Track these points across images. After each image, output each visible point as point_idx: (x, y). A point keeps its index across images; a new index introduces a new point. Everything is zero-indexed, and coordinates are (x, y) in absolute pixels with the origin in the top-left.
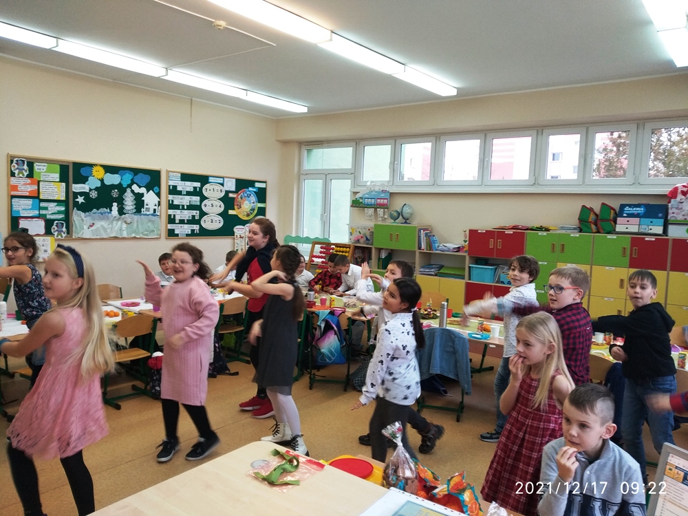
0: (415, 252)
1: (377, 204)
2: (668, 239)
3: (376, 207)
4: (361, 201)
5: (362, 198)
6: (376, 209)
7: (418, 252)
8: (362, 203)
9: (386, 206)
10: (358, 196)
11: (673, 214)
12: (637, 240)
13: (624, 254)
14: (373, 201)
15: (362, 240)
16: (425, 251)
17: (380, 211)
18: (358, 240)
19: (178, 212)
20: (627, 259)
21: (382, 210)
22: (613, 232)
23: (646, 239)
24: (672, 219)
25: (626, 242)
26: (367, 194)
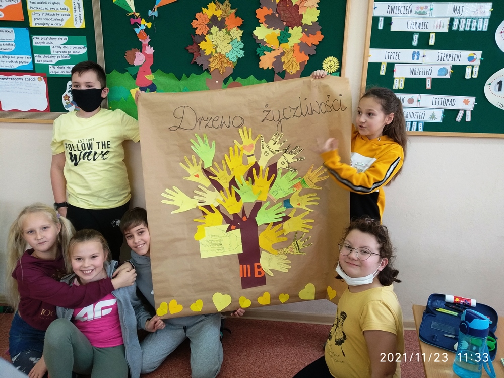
19: (405, 55)
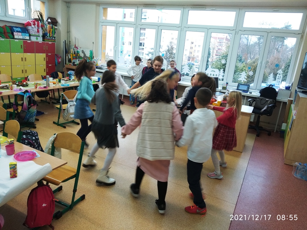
2: (34, 42)
12: (25, 42)
13: (22, 47)
20: (23, 50)
23: (28, 42)
25: (22, 43)
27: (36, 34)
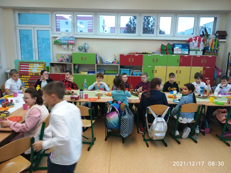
0: (95, 65)
1: (69, 43)
2: (191, 56)
3: (68, 44)
4: (59, 41)
5: (60, 40)
6: (68, 45)
7: (96, 65)
8: (60, 42)
9: (73, 44)
10: (57, 39)
11: (192, 47)
12: (182, 56)
13: (178, 61)
14: (66, 42)
15: (64, 61)
16: (99, 64)
17: (71, 47)
18: (62, 61)
20: (179, 63)
21: (72, 46)
22: (173, 54)
23: (185, 56)
24: (191, 49)
26: (62, 38)
27: (196, 48)
